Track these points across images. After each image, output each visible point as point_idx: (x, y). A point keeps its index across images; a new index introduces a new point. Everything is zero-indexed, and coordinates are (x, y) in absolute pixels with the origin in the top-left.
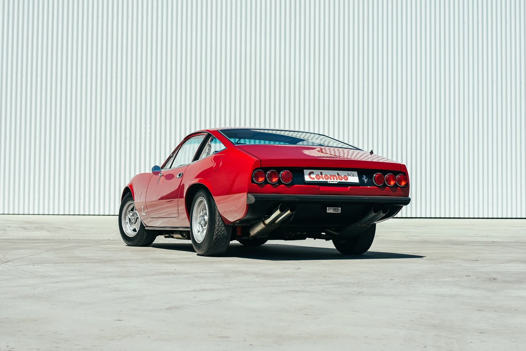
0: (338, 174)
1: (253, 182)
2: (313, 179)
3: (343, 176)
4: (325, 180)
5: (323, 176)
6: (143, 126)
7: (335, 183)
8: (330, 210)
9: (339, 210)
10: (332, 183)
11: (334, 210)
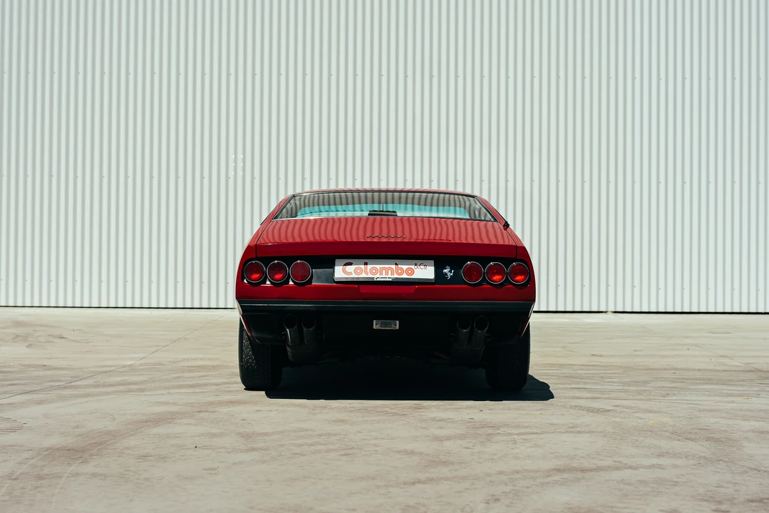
2: (351, 273)
4: (370, 276)
6: (232, 157)
7: (388, 280)
8: (376, 325)
9: (396, 325)
10: (382, 280)
11: (385, 324)
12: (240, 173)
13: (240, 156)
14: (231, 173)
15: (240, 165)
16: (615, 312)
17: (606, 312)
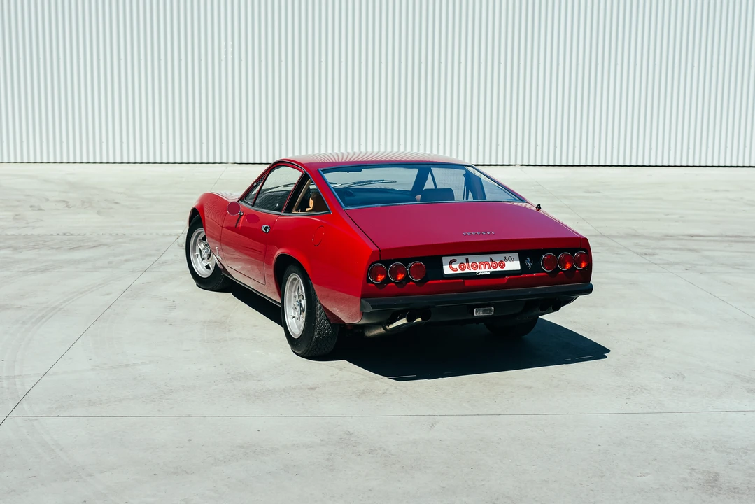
0: (491, 260)
1: (368, 281)
2: (456, 270)
3: (498, 262)
4: (472, 271)
5: (470, 264)
6: (223, 43)
7: (487, 273)
8: (478, 313)
9: (492, 311)
10: (483, 274)
11: (484, 312)
12: (230, 57)
13: (230, 43)
14: (223, 57)
15: (230, 50)
16: (522, 165)
17: (515, 165)
